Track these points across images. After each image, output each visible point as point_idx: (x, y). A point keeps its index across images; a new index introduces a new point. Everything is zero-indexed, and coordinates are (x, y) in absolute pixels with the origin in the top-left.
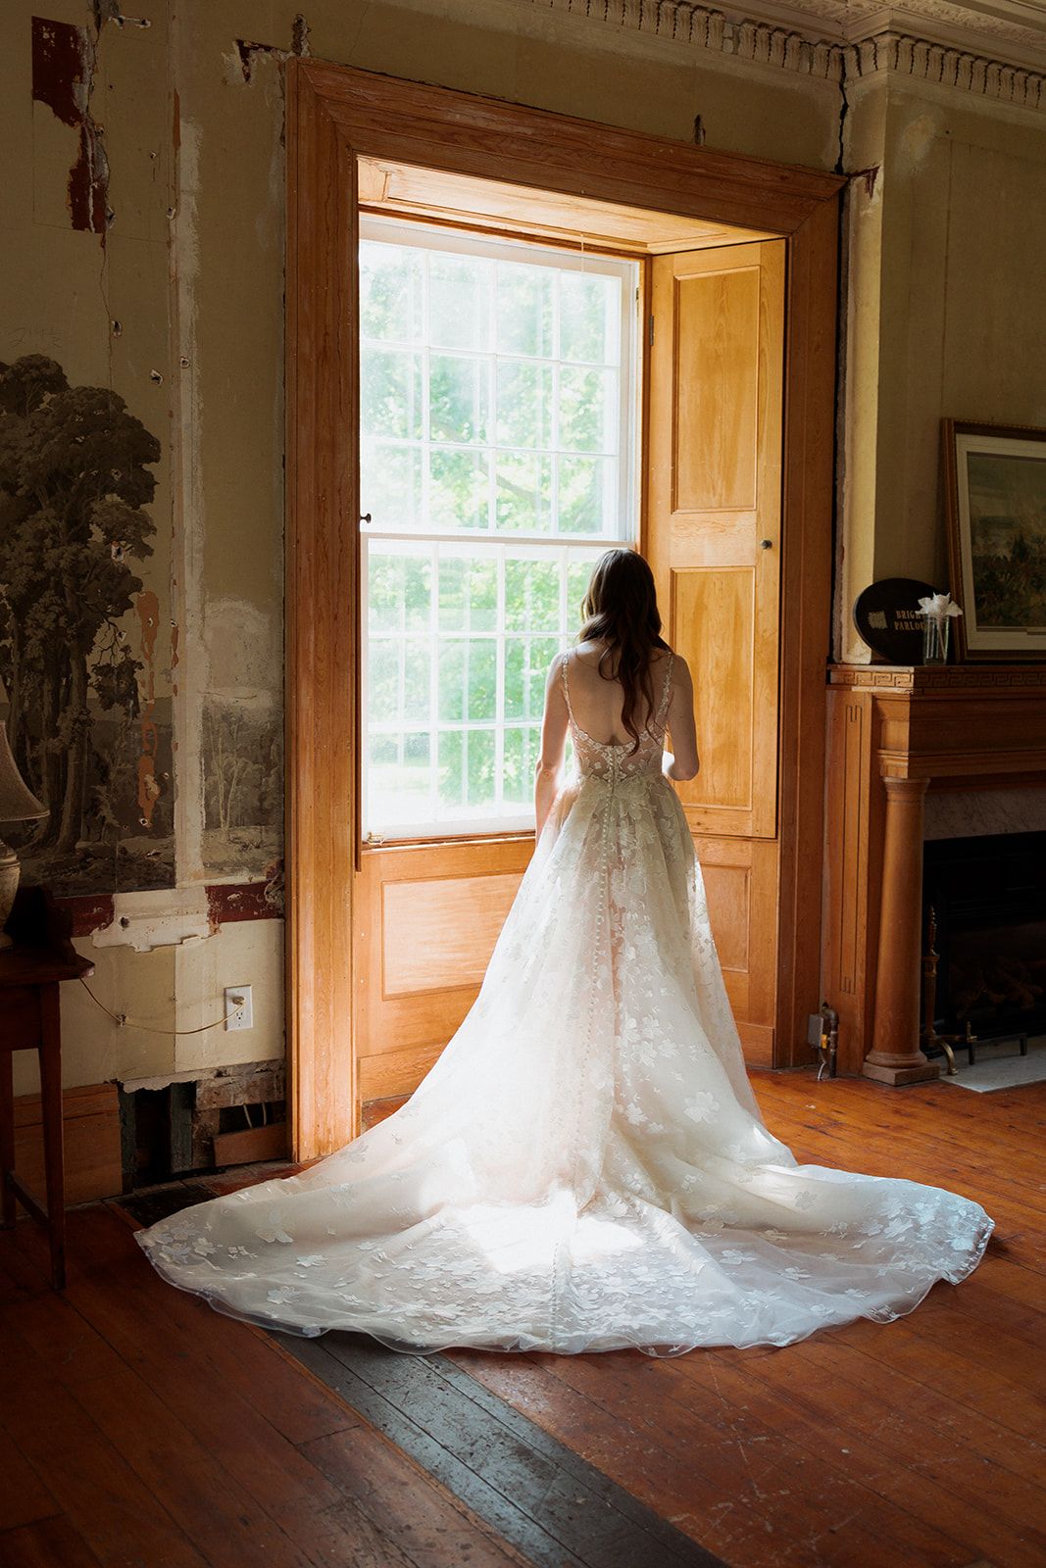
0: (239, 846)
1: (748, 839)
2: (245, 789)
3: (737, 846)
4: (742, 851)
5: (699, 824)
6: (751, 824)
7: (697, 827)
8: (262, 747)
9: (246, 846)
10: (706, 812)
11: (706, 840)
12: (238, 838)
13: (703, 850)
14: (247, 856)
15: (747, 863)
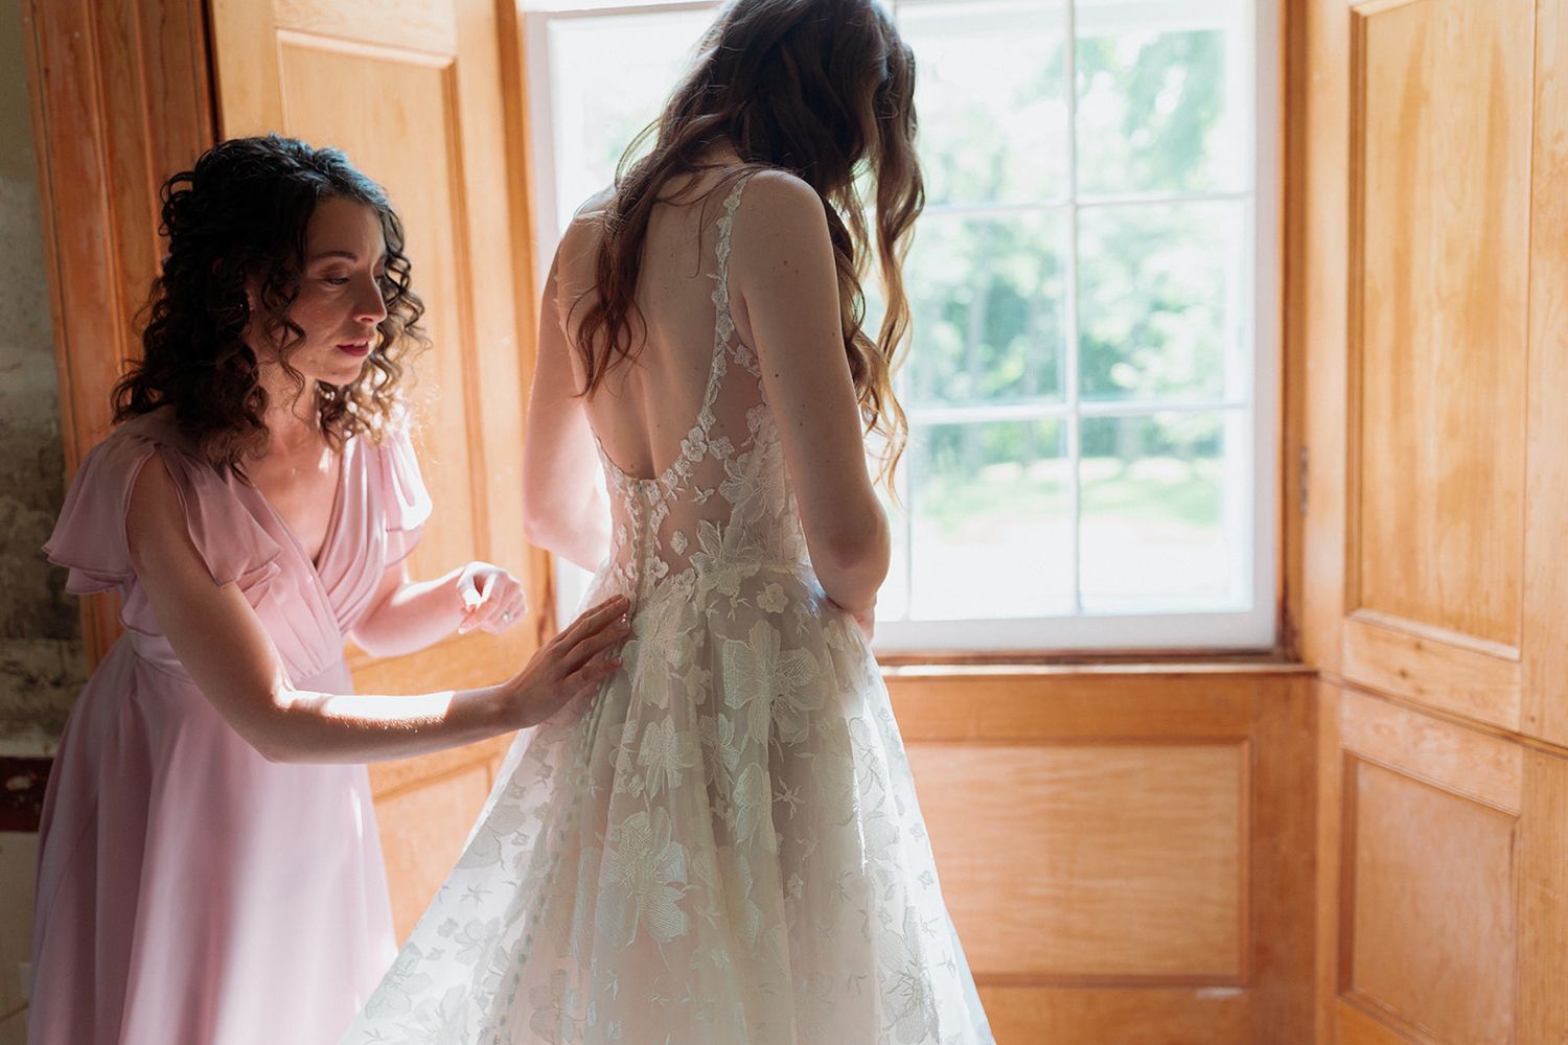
0: (16, 681)
1: (1513, 738)
2: (17, 562)
3: (1487, 749)
4: (1498, 764)
5: (1404, 674)
6: (1516, 698)
7: (1399, 680)
8: (44, 475)
9: (31, 681)
10: (1418, 647)
11: (1420, 719)
12: (14, 664)
13: (1416, 744)
14: (36, 702)
15: (1511, 802)
